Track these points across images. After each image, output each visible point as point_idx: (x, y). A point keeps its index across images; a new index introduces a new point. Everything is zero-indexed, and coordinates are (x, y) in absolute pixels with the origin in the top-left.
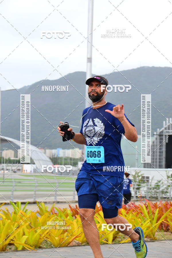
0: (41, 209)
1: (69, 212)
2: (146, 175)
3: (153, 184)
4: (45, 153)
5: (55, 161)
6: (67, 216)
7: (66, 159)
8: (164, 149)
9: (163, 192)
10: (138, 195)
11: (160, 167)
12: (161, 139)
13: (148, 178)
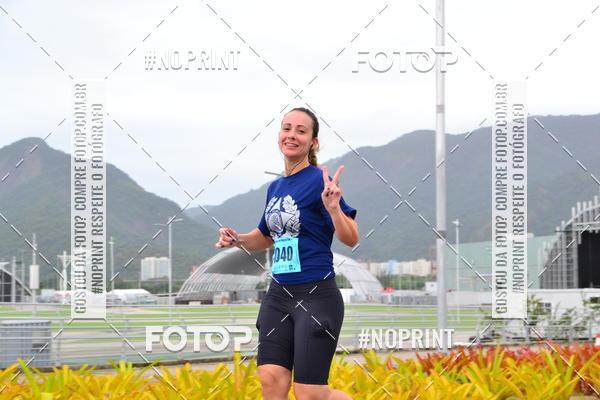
0: (368, 360)
1: (418, 364)
2: (545, 301)
3: (559, 315)
4: (369, 269)
5: (387, 281)
6: (414, 371)
7: (404, 278)
8: (575, 256)
9: (576, 329)
10: (533, 335)
11: (570, 285)
12: (569, 239)
13: (549, 305)
